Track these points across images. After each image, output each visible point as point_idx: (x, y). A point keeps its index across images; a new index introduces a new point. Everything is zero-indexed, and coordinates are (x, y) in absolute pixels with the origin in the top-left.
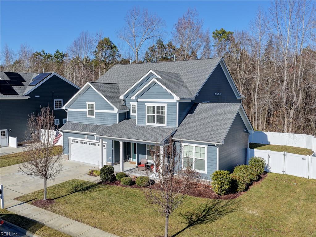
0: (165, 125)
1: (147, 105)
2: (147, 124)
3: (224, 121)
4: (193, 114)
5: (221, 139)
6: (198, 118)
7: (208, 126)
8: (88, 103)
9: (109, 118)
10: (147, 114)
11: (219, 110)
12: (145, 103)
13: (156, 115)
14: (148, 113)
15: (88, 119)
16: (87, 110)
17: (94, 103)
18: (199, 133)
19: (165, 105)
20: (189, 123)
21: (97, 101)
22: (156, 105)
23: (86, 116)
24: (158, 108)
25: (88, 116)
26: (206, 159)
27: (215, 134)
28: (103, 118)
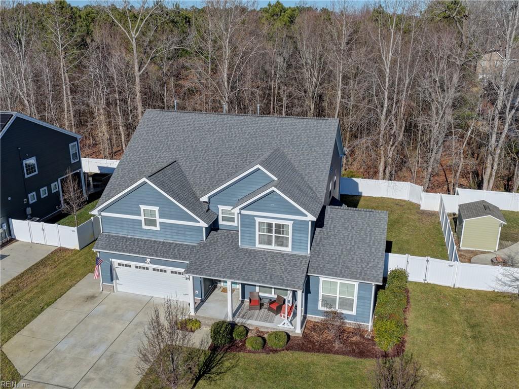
0: (288, 249)
1: (258, 220)
2: (258, 246)
3: (374, 244)
4: (324, 229)
5: (380, 276)
6: (335, 235)
7: (354, 251)
8: (143, 207)
9: (187, 233)
10: (257, 233)
11: (360, 222)
12: (255, 218)
13: (274, 235)
14: (259, 232)
15: (144, 231)
16: (142, 218)
17: (156, 209)
18: (345, 265)
19: (290, 223)
20: (323, 246)
21: (161, 206)
22: (274, 222)
23: (142, 226)
24: (277, 226)
25: (144, 227)
26: (355, 298)
27: (368, 267)
28: (176, 231)
